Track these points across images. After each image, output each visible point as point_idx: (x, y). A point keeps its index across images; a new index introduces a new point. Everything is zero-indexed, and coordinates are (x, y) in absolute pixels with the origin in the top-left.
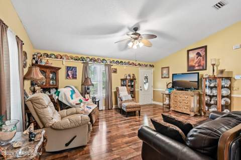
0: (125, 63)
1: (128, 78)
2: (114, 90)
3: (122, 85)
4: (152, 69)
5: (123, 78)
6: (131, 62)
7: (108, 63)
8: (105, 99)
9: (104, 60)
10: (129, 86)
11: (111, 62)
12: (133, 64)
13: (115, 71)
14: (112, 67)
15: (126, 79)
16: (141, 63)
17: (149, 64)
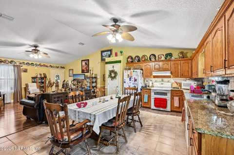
0: (36, 65)
1: (39, 76)
2: (24, 86)
3: (33, 82)
4: (63, 70)
5: (33, 76)
6: (42, 64)
7: (18, 64)
8: (14, 94)
9: (12, 61)
10: (39, 82)
11: (20, 64)
12: (45, 66)
13: (26, 71)
14: (21, 68)
15: (37, 77)
16: (52, 65)
17: (60, 66)
